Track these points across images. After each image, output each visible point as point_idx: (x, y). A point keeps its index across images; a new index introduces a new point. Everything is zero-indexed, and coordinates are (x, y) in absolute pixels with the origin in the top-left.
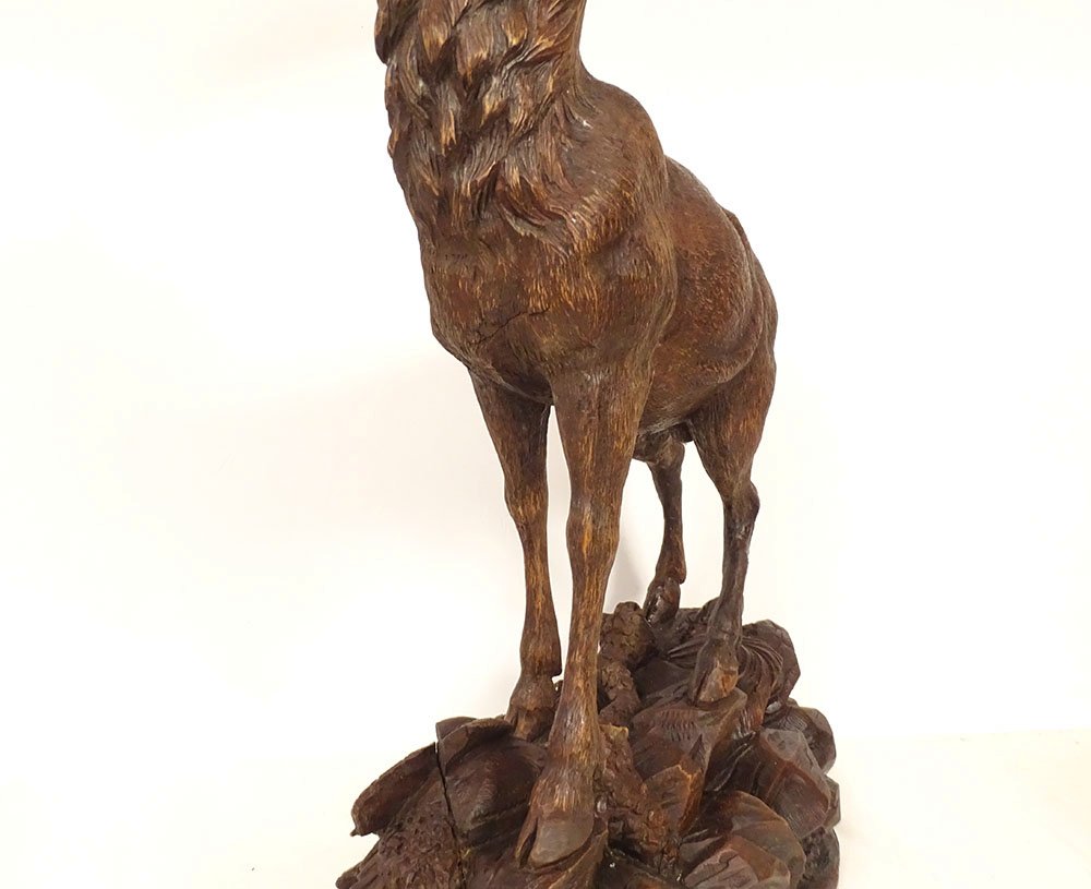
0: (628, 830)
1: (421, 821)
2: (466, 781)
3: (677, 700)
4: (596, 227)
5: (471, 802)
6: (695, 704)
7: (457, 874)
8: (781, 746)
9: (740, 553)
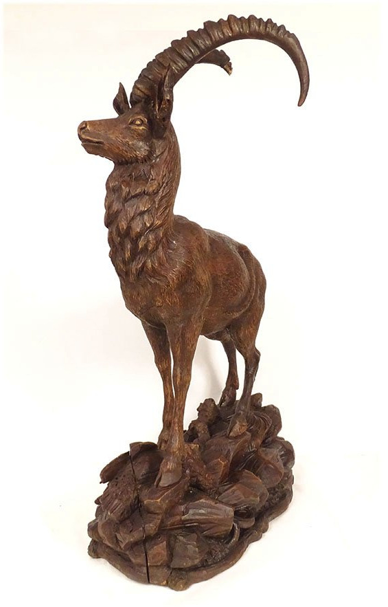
0: (198, 481)
1: (124, 476)
2: (140, 463)
3: (223, 436)
4: (178, 279)
5: (141, 470)
6: (228, 437)
7: (136, 492)
8: (266, 454)
9: (250, 379)
